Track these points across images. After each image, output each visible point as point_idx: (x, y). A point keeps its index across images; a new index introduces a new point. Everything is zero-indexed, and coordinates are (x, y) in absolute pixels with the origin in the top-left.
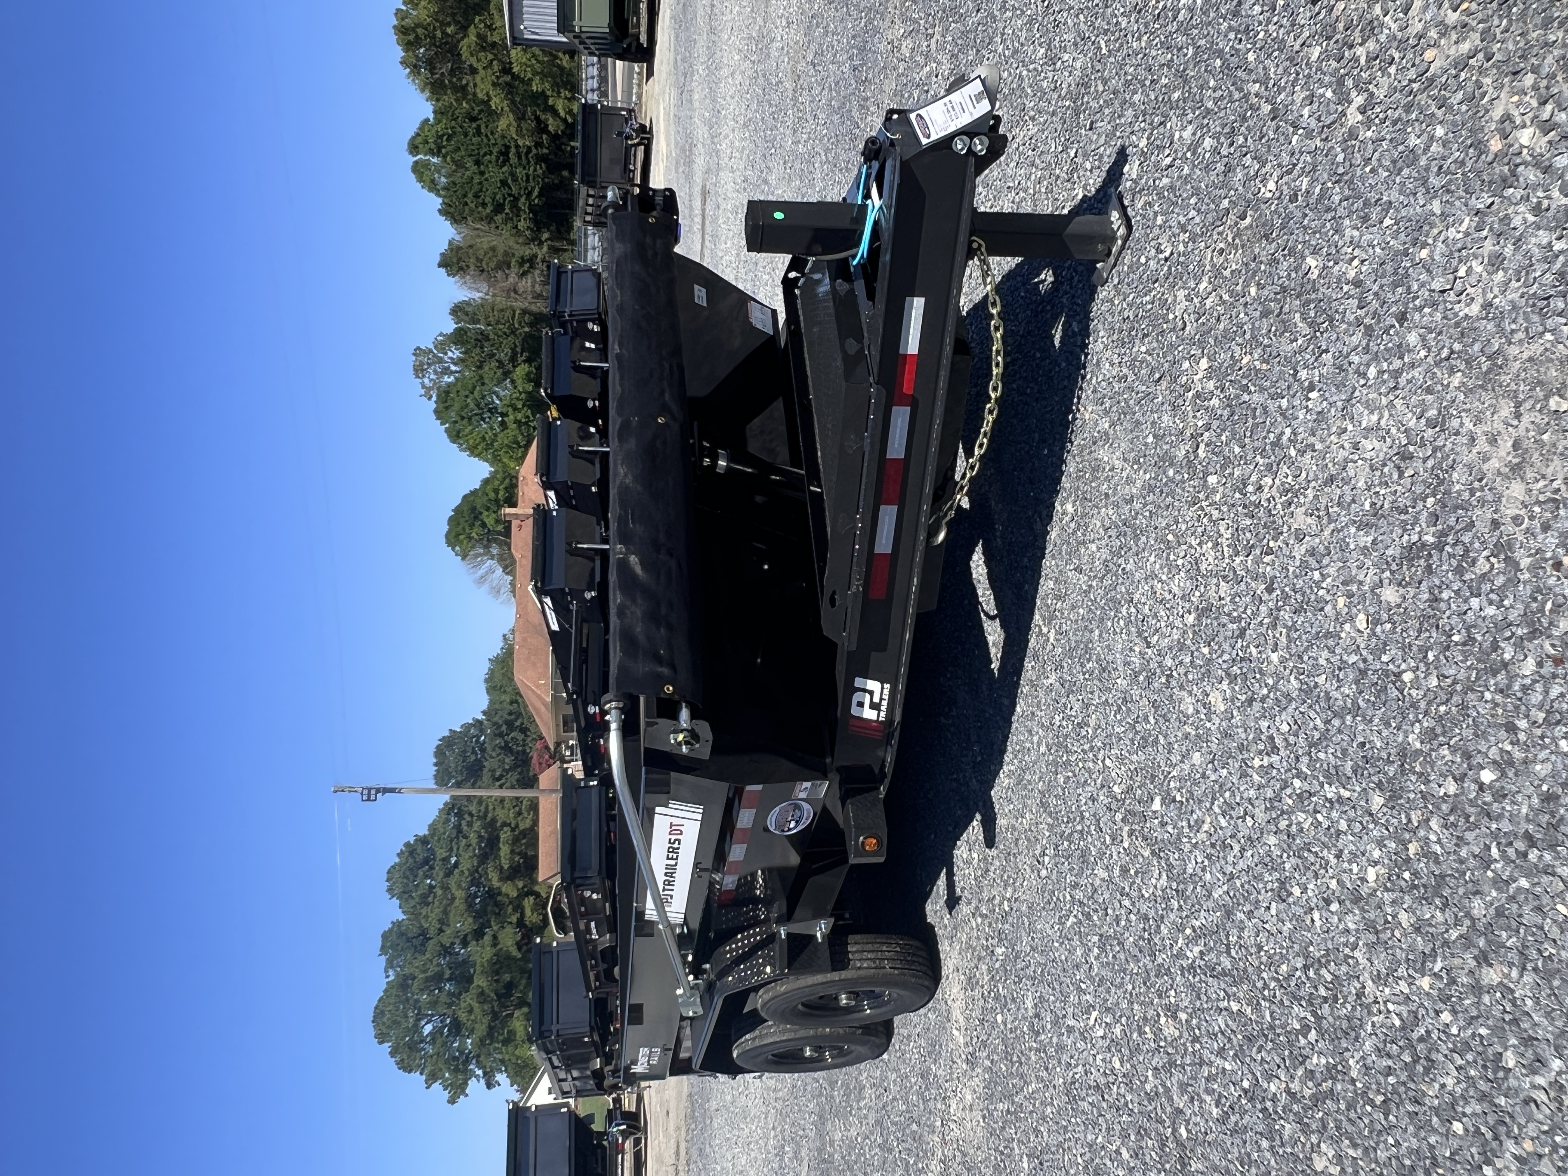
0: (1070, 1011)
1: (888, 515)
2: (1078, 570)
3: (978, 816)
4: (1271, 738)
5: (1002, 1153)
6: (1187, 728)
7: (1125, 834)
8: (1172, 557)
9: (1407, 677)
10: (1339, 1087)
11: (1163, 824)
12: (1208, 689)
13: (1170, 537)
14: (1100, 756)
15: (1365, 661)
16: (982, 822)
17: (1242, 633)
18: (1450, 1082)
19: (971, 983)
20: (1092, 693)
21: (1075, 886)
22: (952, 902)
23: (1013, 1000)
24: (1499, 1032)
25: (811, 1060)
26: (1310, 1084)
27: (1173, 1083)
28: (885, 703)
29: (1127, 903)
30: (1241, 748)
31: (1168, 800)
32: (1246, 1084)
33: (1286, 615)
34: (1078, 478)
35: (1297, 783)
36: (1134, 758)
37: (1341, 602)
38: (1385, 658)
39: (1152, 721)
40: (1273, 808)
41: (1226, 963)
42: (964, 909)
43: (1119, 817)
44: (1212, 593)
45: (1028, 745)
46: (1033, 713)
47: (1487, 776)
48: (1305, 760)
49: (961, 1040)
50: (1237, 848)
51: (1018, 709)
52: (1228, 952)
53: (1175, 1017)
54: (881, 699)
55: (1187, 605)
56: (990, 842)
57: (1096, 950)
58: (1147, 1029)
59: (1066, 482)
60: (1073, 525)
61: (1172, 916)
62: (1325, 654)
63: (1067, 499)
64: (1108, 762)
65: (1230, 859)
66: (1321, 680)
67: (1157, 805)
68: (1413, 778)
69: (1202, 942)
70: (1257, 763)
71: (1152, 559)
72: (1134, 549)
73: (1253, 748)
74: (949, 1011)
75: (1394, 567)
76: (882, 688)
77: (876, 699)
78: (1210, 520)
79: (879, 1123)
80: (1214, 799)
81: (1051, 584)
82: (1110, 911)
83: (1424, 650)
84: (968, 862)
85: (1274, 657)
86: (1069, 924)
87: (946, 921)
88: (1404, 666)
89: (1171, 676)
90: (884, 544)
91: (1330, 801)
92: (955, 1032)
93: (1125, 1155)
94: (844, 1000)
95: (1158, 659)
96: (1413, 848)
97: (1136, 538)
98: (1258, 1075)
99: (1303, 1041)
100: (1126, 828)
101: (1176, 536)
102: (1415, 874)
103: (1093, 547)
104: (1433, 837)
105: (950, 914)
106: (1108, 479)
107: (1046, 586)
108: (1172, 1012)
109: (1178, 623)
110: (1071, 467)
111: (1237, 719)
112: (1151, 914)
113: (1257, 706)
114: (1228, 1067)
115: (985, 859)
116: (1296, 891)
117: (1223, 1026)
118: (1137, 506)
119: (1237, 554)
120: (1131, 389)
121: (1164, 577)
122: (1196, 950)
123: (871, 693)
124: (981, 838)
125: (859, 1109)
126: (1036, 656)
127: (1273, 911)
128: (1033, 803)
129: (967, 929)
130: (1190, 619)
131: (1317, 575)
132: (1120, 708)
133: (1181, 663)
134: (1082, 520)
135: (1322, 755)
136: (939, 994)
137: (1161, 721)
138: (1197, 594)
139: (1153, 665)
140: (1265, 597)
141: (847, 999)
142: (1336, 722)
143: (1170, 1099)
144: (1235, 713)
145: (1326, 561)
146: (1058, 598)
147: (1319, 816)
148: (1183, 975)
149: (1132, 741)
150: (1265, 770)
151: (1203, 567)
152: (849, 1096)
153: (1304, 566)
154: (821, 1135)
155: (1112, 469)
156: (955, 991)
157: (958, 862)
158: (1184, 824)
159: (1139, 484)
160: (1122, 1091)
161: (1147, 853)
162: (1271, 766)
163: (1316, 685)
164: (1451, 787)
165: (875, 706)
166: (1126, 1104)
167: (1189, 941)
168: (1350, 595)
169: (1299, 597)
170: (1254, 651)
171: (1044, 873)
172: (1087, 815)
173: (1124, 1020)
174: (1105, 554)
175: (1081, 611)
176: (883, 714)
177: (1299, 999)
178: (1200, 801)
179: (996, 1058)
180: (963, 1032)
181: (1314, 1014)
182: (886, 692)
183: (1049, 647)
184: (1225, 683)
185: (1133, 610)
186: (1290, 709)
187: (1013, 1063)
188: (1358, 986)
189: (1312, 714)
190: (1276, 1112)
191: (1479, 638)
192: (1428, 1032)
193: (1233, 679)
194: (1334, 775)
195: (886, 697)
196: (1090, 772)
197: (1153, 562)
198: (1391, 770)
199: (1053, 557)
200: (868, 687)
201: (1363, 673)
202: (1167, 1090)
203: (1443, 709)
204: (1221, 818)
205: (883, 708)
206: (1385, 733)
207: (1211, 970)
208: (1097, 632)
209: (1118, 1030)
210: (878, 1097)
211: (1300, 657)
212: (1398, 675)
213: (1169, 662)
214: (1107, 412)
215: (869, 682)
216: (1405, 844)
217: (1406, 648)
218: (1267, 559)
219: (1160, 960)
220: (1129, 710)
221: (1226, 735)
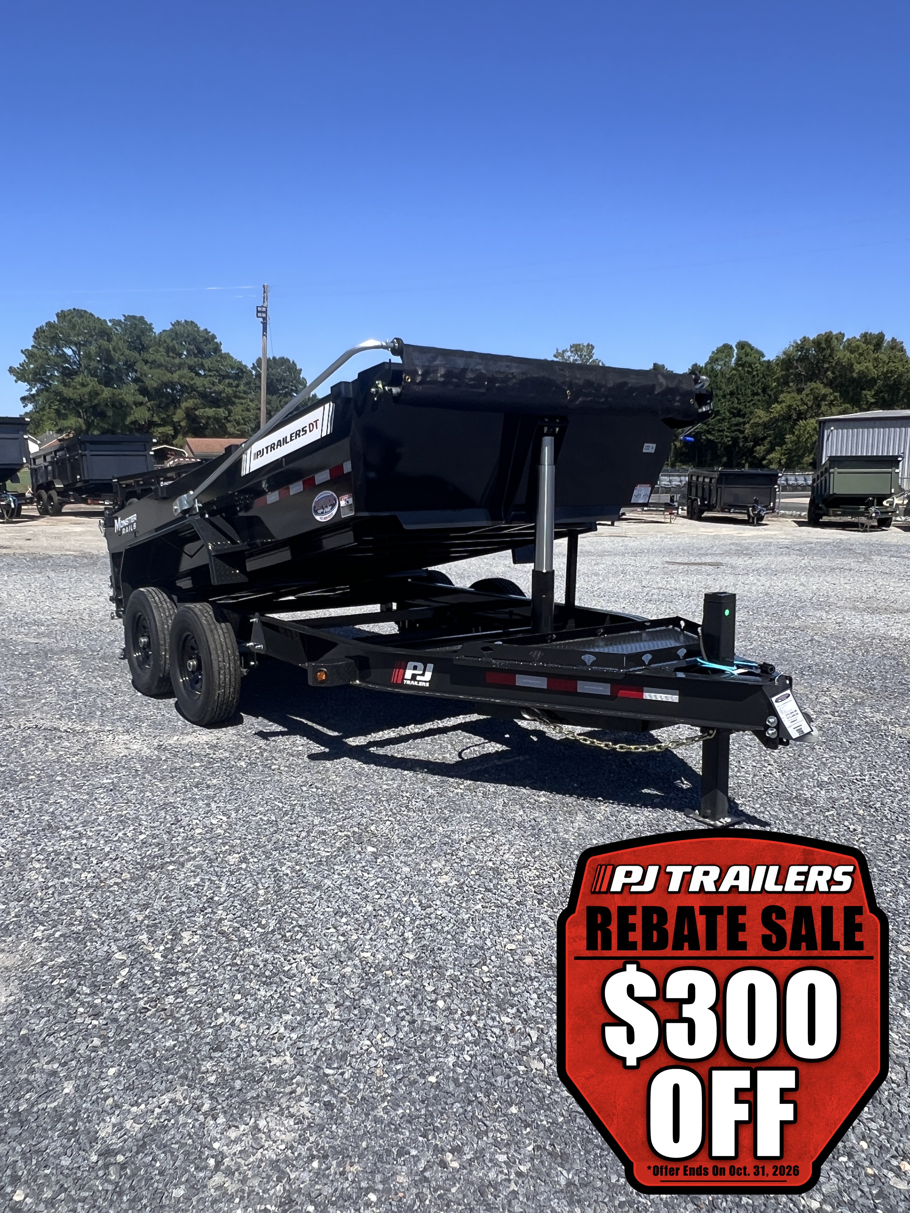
0: (221, 804)
1: (541, 683)
2: (505, 805)
3: (327, 750)
4: (430, 906)
5: (107, 767)
6: (423, 864)
7: (345, 833)
8: (525, 854)
9: (485, 968)
10: (236, 943)
11: (359, 853)
12: (450, 874)
13: (537, 853)
14: (390, 818)
15: (489, 949)
16: (324, 752)
17: (489, 890)
18: (262, 992)
19: (214, 747)
20: (429, 813)
21: (303, 806)
22: (264, 735)
23: (213, 773)
24: (300, 1012)
25: (136, 642)
26: (231, 930)
27: (199, 861)
28: (416, 683)
29: (304, 834)
30: (420, 892)
31: (375, 856)
32: (216, 898)
33: (505, 911)
34: (563, 804)
35: (408, 919)
36: (395, 837)
37: (520, 937)
38: (493, 958)
39: (422, 846)
40: (389, 908)
41: (286, 887)
42: (262, 743)
43: (356, 829)
44: (508, 875)
45: (384, 778)
46: (406, 780)
47: (441, 1004)
48: (423, 922)
49: (171, 742)
50: (359, 891)
51: (406, 772)
52: (293, 888)
53: (241, 862)
54: (419, 681)
55: (498, 863)
56: (313, 757)
57: (266, 818)
58: (227, 847)
59: (558, 797)
60: (532, 801)
61: (304, 859)
62: (488, 930)
63: (548, 797)
64: (388, 823)
65: (351, 887)
66: (472, 929)
67: (370, 849)
68: (429, 972)
69: (294, 874)
70: (413, 899)
71: (522, 844)
72: (526, 835)
73: (421, 897)
74: (187, 734)
75: (545, 961)
76: (426, 682)
77: (418, 678)
78: (552, 874)
79: (90, 690)
80: (385, 879)
81: (492, 789)
82: (294, 826)
83: (502, 975)
84: (294, 744)
85: (479, 907)
86: (277, 803)
87: (249, 731)
88: (491, 967)
89: (453, 855)
90: (522, 681)
91: (403, 935)
92: (176, 738)
93: (142, 837)
94: (193, 663)
95: (461, 849)
96: (389, 973)
97: (533, 835)
98: (225, 904)
99: (256, 925)
100: (349, 833)
101: (539, 856)
102: (374, 974)
103: (521, 813)
104: (398, 981)
105: (255, 734)
106: (566, 820)
107: (491, 787)
108: (244, 860)
109: (485, 858)
110: (568, 799)
111: (436, 889)
112: (301, 848)
113: (448, 899)
114: (223, 889)
115: (300, 754)
116: (344, 920)
117: (247, 886)
118: (553, 836)
119: (534, 887)
120: (624, 831)
121: (512, 850)
122: (288, 872)
123: (423, 675)
124: (313, 752)
125: (94, 677)
126: (442, 782)
127: (327, 909)
128: (348, 782)
129: (248, 744)
130: (490, 864)
131: (532, 925)
132: (424, 829)
133: (462, 860)
134: (536, 805)
135: (428, 930)
136: (197, 728)
137: (424, 851)
138: (506, 867)
139: (457, 846)
140: (513, 902)
141: (194, 665)
142: (449, 937)
143: (189, 860)
144: (440, 888)
145: (541, 929)
146: (484, 794)
147: (392, 930)
148: (269, 865)
149: (406, 835)
150: (410, 903)
151: (524, 871)
152: (99, 670)
153: (536, 920)
154: (63, 651)
155: (572, 822)
156: (204, 737)
157: (293, 738)
158: (364, 864)
159: (566, 836)
160: (182, 835)
161: (338, 845)
162: (414, 906)
163: (468, 927)
164: (430, 989)
165: (414, 677)
166: (174, 837)
167: (292, 869)
168: (524, 941)
169: (517, 917)
170: (480, 896)
171: (304, 788)
172: (351, 812)
173: (227, 834)
174: (518, 819)
175: (479, 807)
176: (408, 682)
177: (280, 922)
178: (381, 872)
179: (170, 763)
180: (178, 743)
181: (273, 931)
182: (424, 684)
183: (452, 789)
184: (456, 882)
185: (488, 834)
186: (450, 915)
187: (171, 772)
188: (299, 951)
189: (451, 925)
190: (206, 913)
191: (516, 999)
192: (286, 982)
193: (460, 886)
194: (418, 937)
195: (421, 684)
196: (380, 812)
197: (520, 844)
198: (430, 962)
199: (509, 790)
200: (427, 673)
201: (482, 948)
202: (194, 858)
203: (472, 984)
204: (374, 882)
205: (413, 682)
206: (450, 959)
207: (278, 880)
208: (468, 815)
209: (219, 831)
210: (108, 689)
211: (483, 919)
212: (484, 964)
213: (461, 854)
214: (607, 818)
215: (430, 674)
216: (390, 968)
217: (501, 967)
218: (535, 902)
219: (274, 853)
220: (425, 834)
221: (425, 883)
